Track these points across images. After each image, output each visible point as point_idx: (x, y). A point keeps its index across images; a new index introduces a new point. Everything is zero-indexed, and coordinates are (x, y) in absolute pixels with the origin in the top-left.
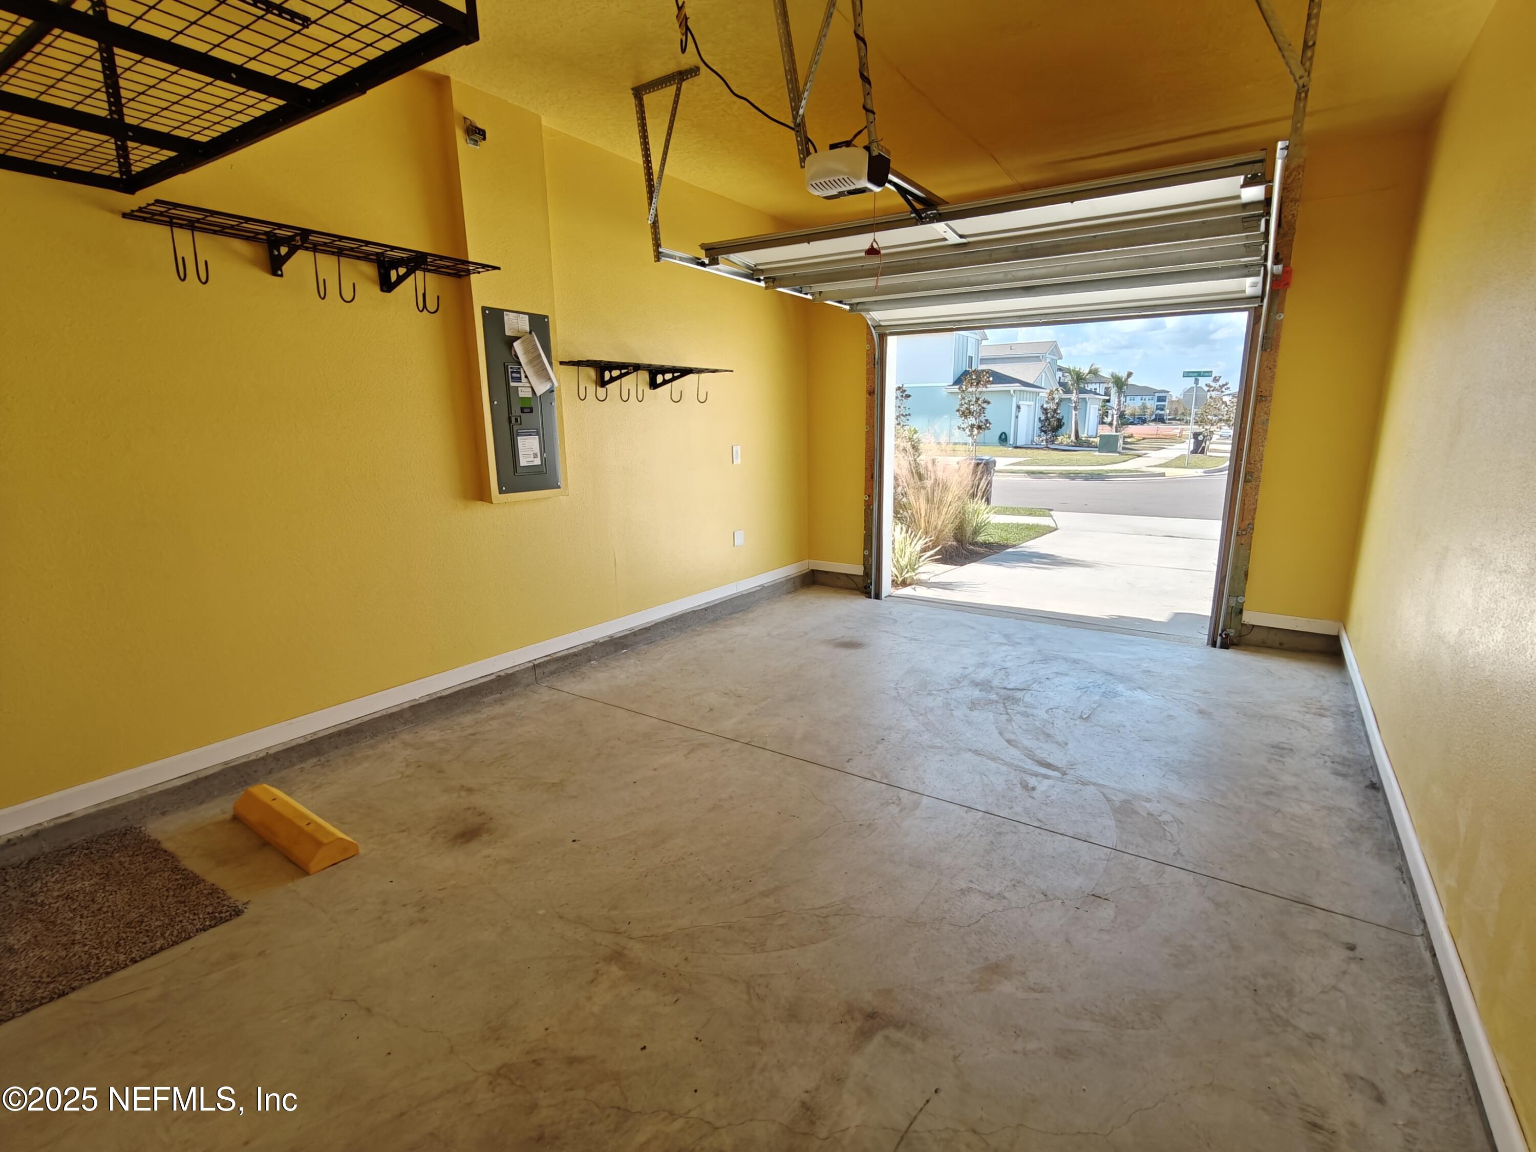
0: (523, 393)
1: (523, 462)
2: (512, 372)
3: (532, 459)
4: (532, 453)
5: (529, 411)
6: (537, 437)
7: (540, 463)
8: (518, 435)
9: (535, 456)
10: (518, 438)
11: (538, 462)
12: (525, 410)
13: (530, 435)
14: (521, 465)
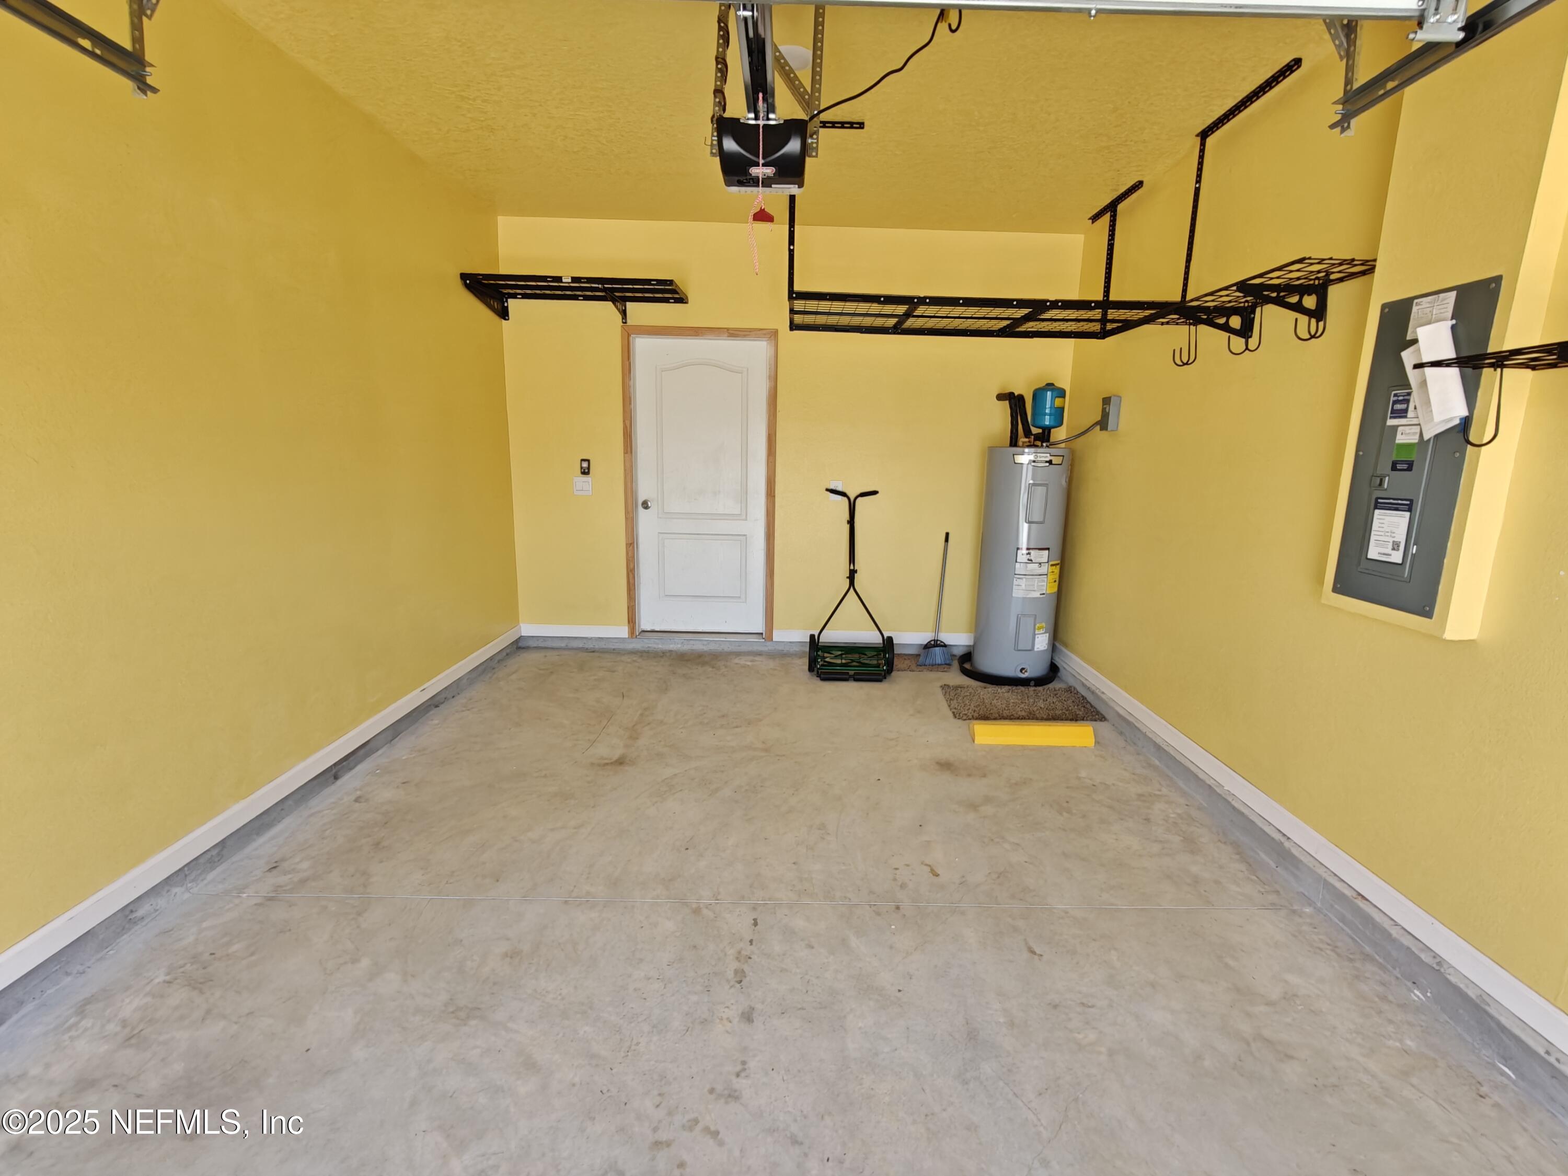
0: (1403, 437)
1: (1374, 553)
2: (1395, 402)
3: (1389, 551)
4: (1391, 540)
5: (1405, 466)
6: (1407, 514)
7: (1400, 561)
8: (1376, 508)
9: (1396, 546)
10: (1377, 512)
11: (1397, 557)
12: (1399, 467)
13: (1397, 509)
14: (1369, 557)
